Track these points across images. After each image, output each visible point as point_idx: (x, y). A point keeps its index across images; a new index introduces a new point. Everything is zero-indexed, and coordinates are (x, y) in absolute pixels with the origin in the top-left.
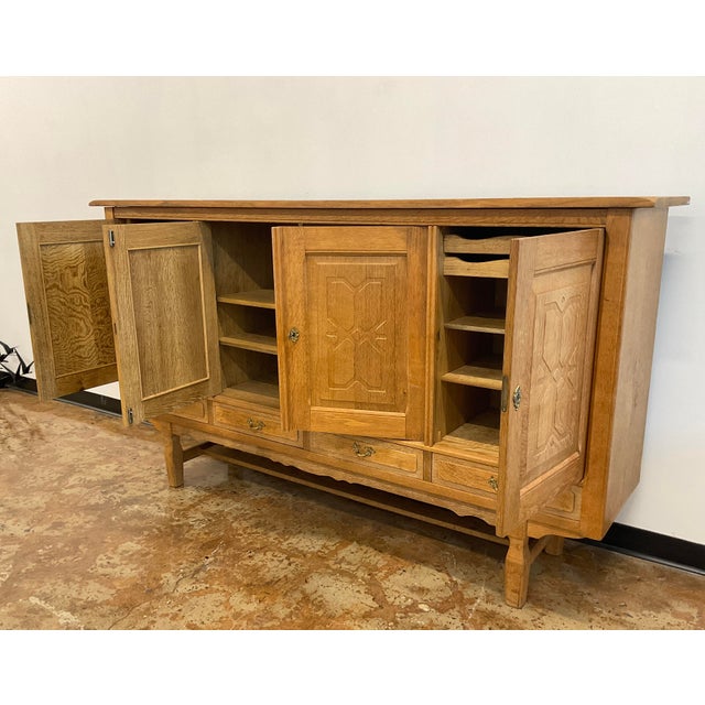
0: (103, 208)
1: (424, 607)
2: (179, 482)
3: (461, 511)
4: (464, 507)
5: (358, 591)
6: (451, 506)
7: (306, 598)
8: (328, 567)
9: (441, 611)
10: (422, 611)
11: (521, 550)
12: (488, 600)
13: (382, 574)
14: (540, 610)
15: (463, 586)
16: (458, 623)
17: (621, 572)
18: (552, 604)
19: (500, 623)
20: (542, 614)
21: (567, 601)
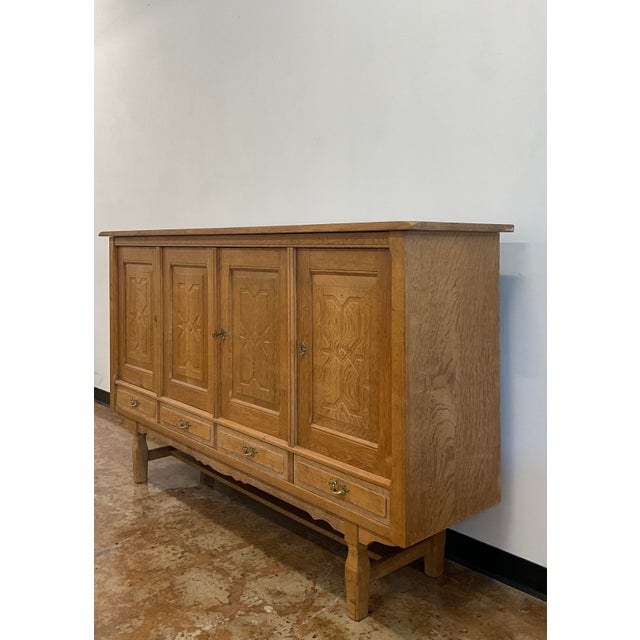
0: (108, 238)
1: (268, 609)
2: (142, 478)
3: (316, 515)
4: (317, 511)
5: (221, 588)
6: (308, 509)
7: (171, 588)
8: (211, 564)
9: (281, 614)
10: (264, 612)
11: (356, 557)
12: (333, 610)
13: (254, 576)
14: (376, 625)
15: (320, 595)
16: (288, 627)
17: (487, 600)
18: (393, 621)
19: (328, 632)
20: (376, 629)
21: (410, 620)
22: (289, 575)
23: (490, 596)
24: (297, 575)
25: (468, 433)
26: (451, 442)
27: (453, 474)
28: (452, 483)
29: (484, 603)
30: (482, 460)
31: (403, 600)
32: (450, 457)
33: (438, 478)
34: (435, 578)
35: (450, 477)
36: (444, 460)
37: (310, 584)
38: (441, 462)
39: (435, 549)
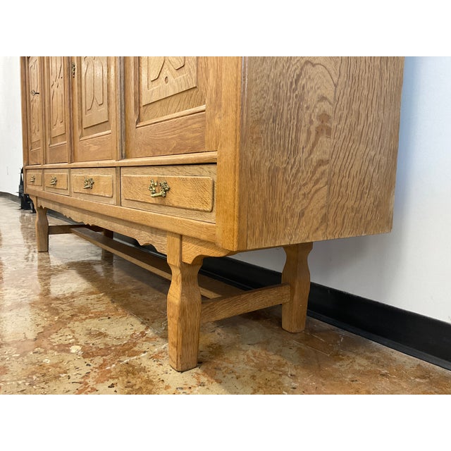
1: (76, 349)
2: (43, 248)
3: (142, 239)
4: (143, 234)
8: (48, 305)
9: (86, 355)
11: (180, 284)
12: (155, 357)
13: (84, 317)
14: (204, 379)
15: (148, 339)
16: (85, 370)
17: (364, 362)
18: (230, 376)
19: (133, 382)
20: (202, 384)
21: (253, 377)
22: (124, 319)
23: (368, 358)
24: (133, 320)
25: (355, 106)
26: (325, 106)
27: (327, 162)
28: (323, 173)
29: (360, 365)
30: (372, 160)
31: (250, 353)
32: (324, 130)
33: (302, 156)
34: (295, 333)
35: (321, 163)
36: (313, 129)
37: (142, 328)
38: (309, 133)
39: (296, 297)
